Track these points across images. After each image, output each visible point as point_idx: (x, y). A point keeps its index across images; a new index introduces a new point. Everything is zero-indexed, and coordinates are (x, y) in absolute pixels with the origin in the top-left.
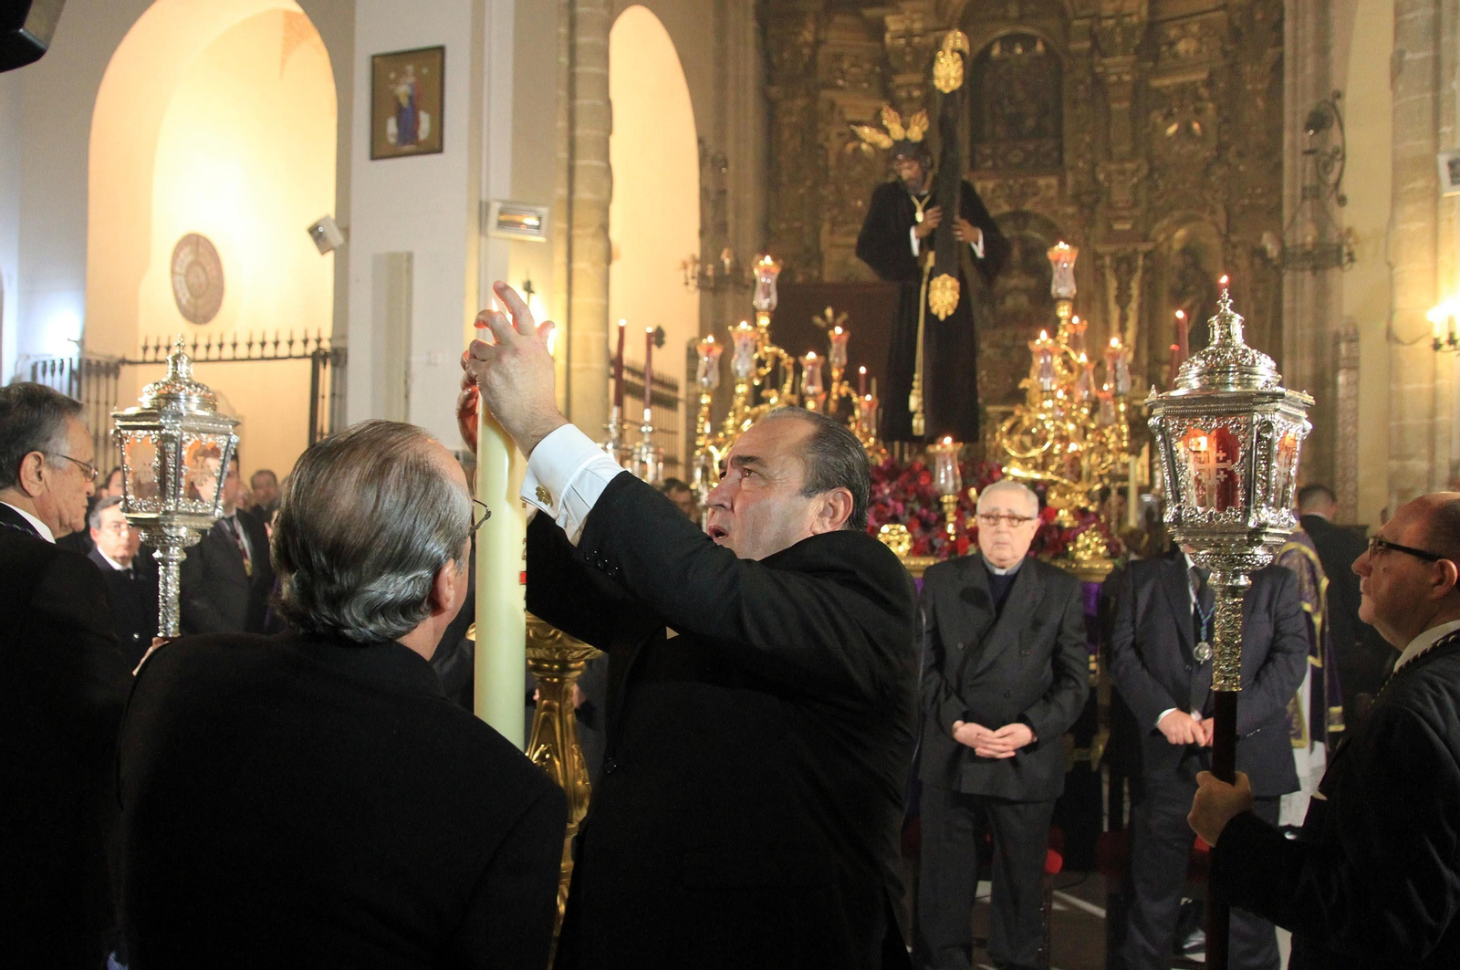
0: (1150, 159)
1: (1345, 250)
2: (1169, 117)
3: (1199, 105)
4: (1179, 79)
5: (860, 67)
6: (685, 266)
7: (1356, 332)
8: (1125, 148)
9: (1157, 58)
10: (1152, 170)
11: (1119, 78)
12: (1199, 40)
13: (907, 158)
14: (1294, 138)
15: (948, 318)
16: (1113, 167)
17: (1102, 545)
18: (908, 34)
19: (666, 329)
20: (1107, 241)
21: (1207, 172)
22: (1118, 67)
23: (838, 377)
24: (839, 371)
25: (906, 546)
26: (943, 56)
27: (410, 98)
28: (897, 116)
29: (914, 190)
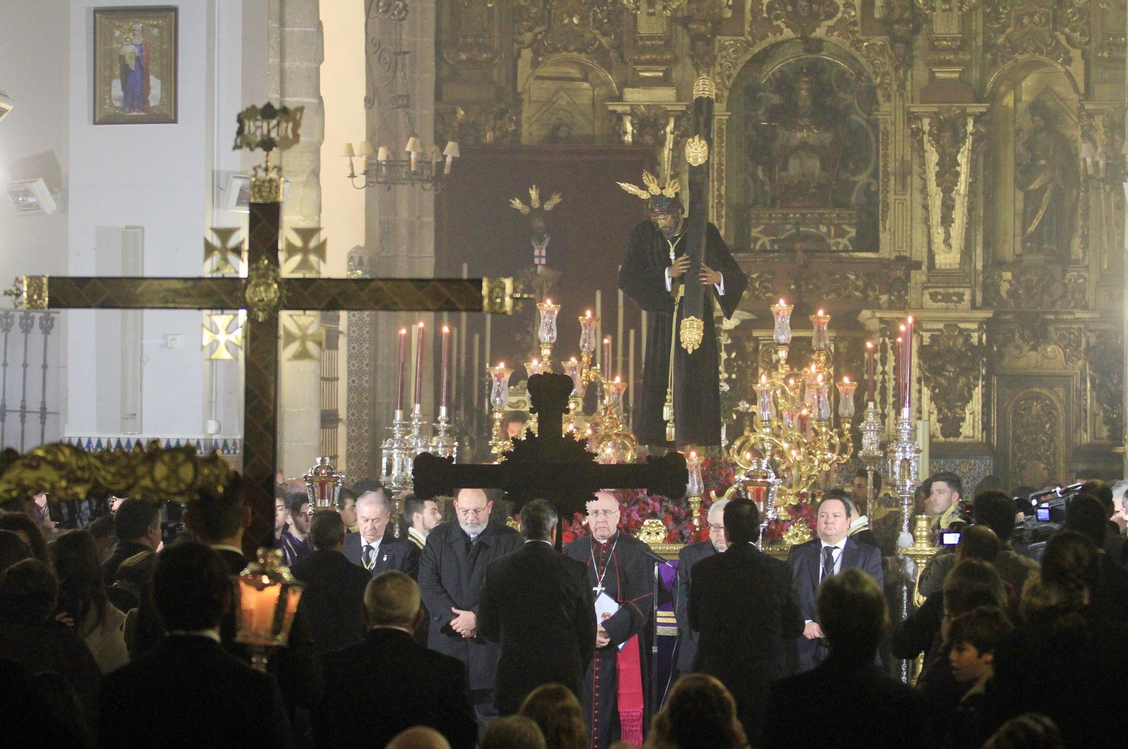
13: (663, 211)
15: (694, 351)
20: (926, 96)
23: (587, 362)
24: (588, 357)
25: (662, 535)
26: (693, 141)
27: (138, 59)
28: (655, 179)
29: (668, 234)
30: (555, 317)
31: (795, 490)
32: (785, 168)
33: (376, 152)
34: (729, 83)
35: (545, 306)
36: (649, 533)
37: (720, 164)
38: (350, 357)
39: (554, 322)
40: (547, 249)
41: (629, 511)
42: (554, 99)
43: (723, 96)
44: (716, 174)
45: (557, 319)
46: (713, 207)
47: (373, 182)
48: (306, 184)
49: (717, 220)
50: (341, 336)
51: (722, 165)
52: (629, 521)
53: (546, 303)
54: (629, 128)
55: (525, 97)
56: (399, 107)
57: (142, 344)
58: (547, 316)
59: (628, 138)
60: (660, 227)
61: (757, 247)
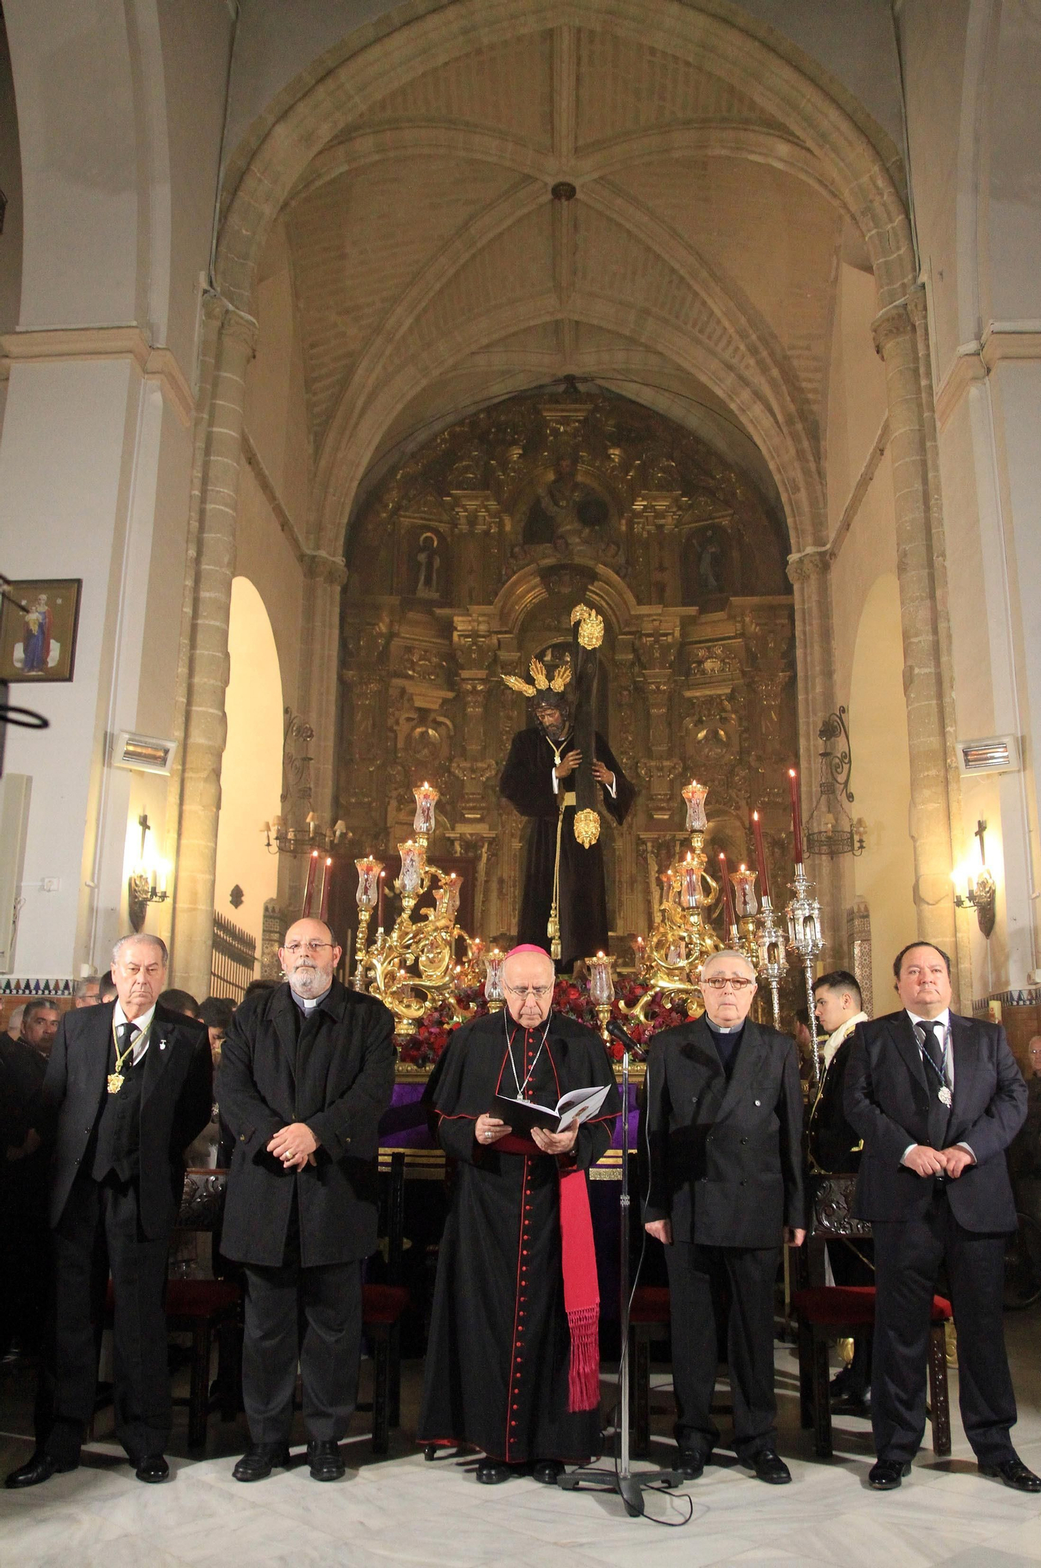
0: (683, 759)
1: (856, 838)
2: (699, 723)
3: (723, 715)
4: (708, 692)
5: (429, 661)
6: (268, 829)
7: (866, 909)
8: (664, 748)
9: (688, 673)
10: (685, 769)
11: (658, 688)
12: (723, 661)
13: (550, 706)
14: (809, 743)
15: (591, 846)
16: (653, 763)
18: (475, 635)
19: (242, 887)
20: (647, 829)
21: (731, 773)
22: (658, 679)
27: (41, 626)
28: (543, 668)
50: (256, 961)
54: (458, 848)
56: (304, 796)
57: (19, 888)
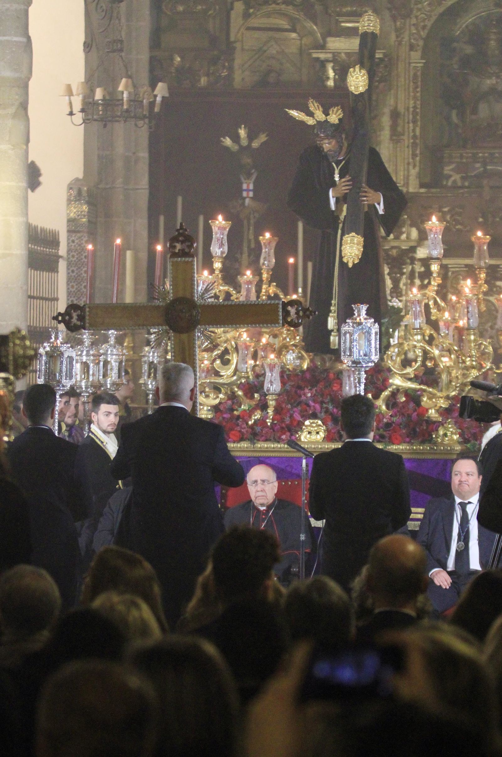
13: (328, 136)
15: (354, 265)
17: (456, 434)
23: (267, 279)
24: (268, 274)
25: (322, 435)
26: (354, 71)
28: (320, 106)
29: (333, 157)
30: (226, 232)
31: (444, 394)
32: (475, 111)
33: (93, 92)
34: (423, 34)
35: (217, 222)
36: (310, 433)
37: (415, 107)
38: (69, 280)
39: (225, 238)
40: (254, 183)
41: (292, 412)
42: (265, 48)
43: (418, 46)
44: (411, 117)
45: (229, 236)
46: (408, 147)
47: (88, 120)
48: (15, 116)
49: (413, 158)
50: (61, 260)
51: (417, 108)
52: (291, 422)
53: (217, 220)
55: (238, 45)
56: (114, 51)
58: (219, 232)
59: (331, 83)
60: (325, 150)
61: (450, 183)
